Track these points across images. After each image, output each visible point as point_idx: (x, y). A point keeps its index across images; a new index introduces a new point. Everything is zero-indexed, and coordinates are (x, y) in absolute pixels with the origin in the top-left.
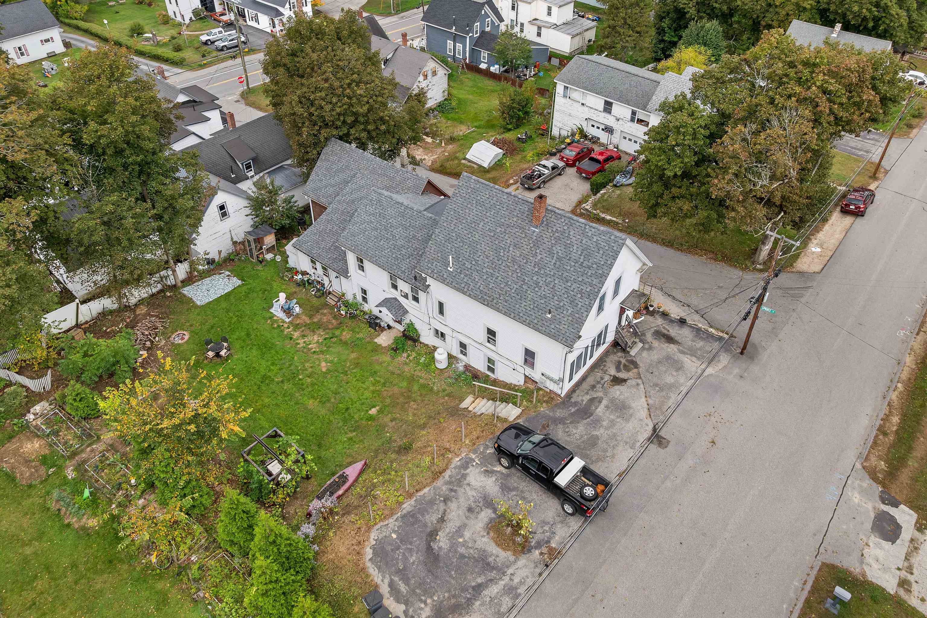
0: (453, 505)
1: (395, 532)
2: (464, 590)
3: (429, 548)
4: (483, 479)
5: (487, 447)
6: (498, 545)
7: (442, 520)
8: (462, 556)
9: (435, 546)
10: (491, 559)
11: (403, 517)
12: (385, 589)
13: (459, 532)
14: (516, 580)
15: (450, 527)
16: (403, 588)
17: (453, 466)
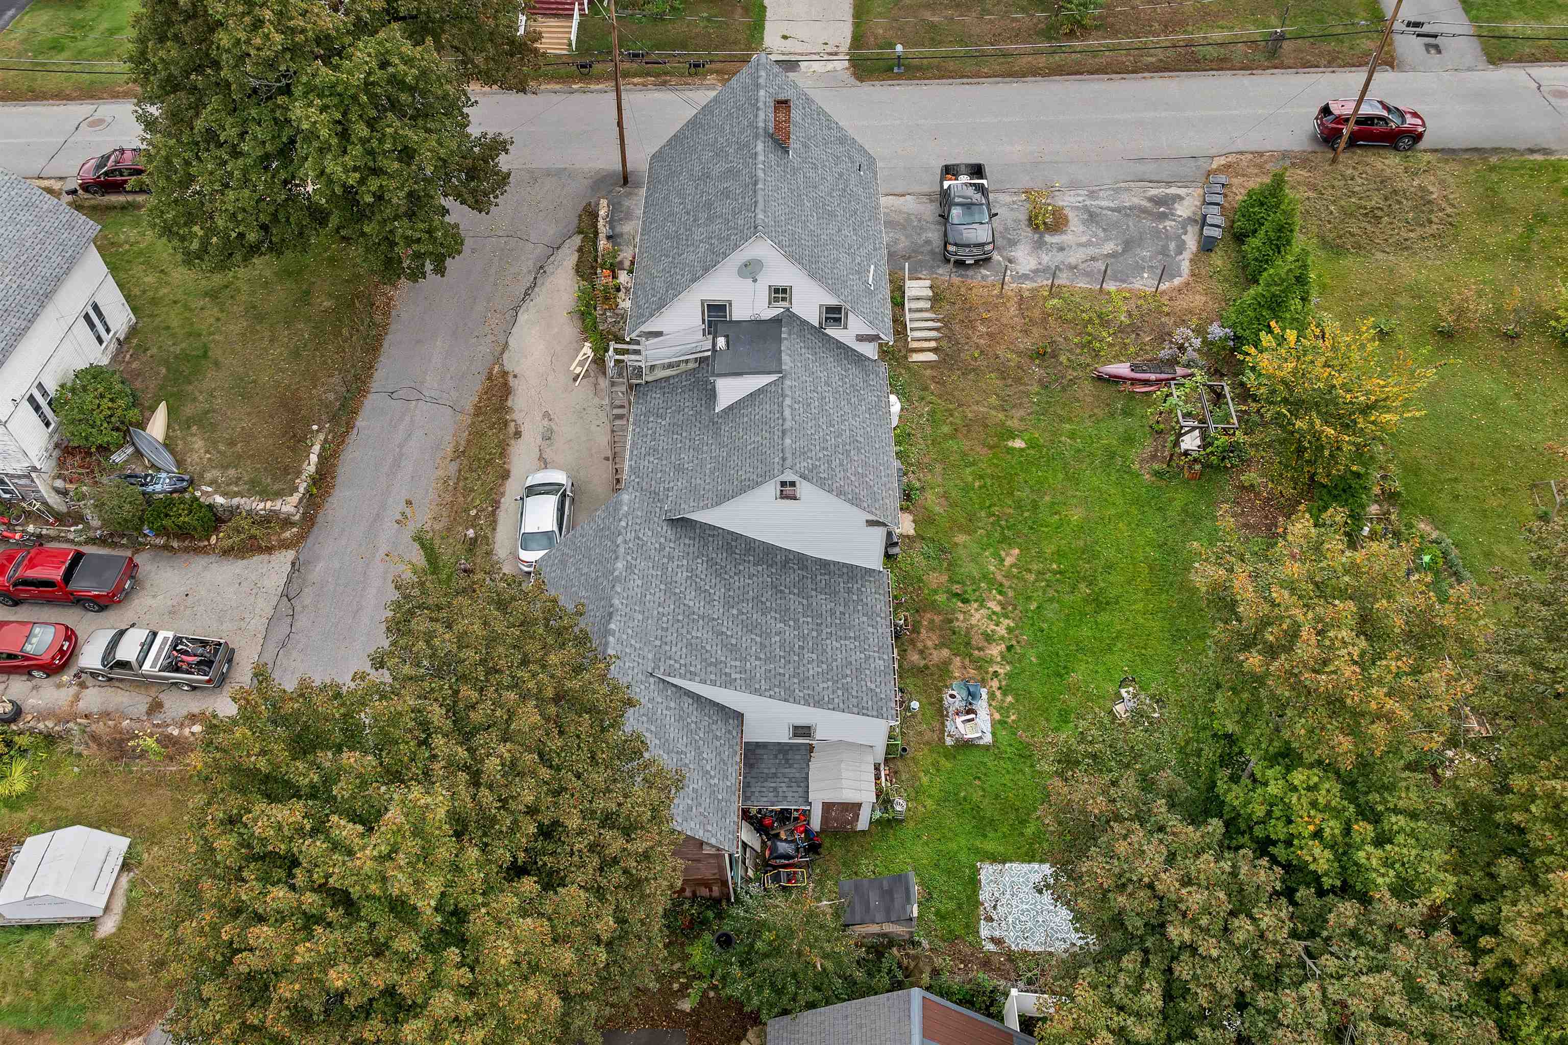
0: (1072, 260)
1: (1142, 278)
2: (1128, 215)
3: (1124, 251)
4: (1021, 260)
5: (984, 278)
6: (1067, 221)
7: (1093, 259)
8: (1104, 230)
9: (1120, 249)
10: (1086, 217)
11: (1124, 281)
12: (1187, 255)
13: (1088, 244)
14: (1081, 199)
15: (1092, 251)
16: (1172, 246)
17: (1035, 285)
